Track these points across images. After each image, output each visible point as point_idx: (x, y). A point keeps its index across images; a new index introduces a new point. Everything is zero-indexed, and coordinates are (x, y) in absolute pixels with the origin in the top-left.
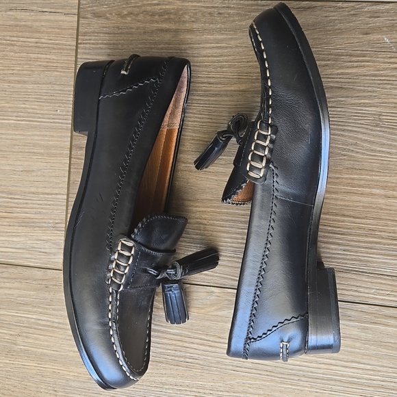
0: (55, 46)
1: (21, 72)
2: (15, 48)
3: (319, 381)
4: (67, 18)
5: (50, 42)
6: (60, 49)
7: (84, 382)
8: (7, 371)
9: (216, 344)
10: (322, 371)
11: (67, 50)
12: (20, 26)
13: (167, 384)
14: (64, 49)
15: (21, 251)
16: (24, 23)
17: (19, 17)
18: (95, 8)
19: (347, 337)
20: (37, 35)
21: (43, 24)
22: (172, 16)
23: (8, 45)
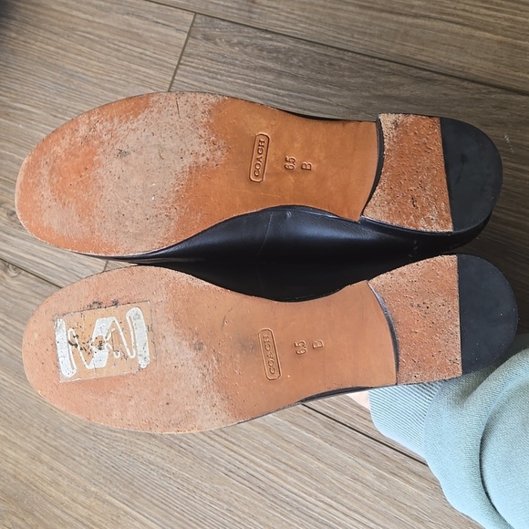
0: (157, 62)
1: (117, 81)
2: (120, 54)
3: (313, 521)
4: (177, 34)
5: (154, 55)
6: (160, 65)
7: (76, 431)
8: (10, 393)
9: (217, 438)
10: (319, 510)
11: (167, 68)
12: (131, 32)
13: (153, 465)
14: (164, 66)
15: (60, 269)
16: (135, 30)
17: (133, 23)
18: (207, 29)
19: (358, 480)
20: (144, 46)
21: (153, 35)
22: (281, 56)
23: (115, 50)
